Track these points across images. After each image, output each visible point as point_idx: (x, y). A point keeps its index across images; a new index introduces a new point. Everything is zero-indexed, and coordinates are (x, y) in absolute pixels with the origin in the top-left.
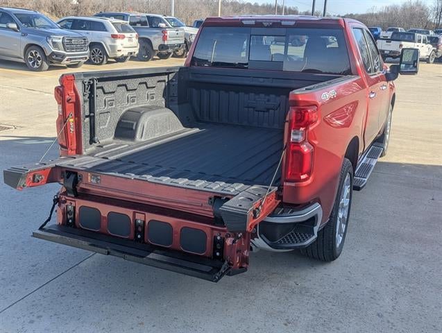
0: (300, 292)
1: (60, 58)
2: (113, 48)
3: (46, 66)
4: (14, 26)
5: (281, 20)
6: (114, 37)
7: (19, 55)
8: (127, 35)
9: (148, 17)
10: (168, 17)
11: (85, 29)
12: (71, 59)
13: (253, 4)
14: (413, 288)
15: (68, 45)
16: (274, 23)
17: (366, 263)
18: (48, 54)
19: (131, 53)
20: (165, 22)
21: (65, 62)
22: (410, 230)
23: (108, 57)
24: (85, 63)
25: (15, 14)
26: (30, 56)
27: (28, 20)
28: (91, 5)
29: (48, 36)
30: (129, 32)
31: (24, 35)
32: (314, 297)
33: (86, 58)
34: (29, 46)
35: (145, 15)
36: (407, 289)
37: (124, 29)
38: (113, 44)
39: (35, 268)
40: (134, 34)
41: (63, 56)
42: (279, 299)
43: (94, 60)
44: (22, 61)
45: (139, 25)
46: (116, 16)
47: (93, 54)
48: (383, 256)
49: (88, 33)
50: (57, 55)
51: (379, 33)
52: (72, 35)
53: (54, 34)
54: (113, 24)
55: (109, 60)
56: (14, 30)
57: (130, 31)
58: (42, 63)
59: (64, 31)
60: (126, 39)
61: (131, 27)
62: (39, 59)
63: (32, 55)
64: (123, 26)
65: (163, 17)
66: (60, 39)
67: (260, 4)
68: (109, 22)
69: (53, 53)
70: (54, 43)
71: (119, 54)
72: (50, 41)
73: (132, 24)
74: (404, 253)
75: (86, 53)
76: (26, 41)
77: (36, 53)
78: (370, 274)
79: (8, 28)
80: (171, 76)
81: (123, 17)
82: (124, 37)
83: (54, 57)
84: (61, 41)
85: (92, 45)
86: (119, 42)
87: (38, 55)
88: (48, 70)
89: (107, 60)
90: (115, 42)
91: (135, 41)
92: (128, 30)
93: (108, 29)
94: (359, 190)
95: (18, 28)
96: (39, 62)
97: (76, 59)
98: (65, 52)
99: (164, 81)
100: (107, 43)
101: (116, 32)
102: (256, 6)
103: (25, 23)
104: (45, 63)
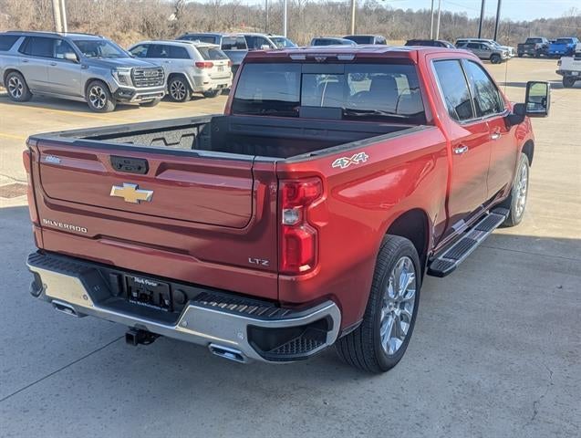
0: (325, 415)
1: (128, 96)
2: (198, 79)
3: (111, 105)
4: (73, 56)
5: (338, 54)
6: (199, 65)
7: (79, 93)
8: (216, 62)
9: (247, 37)
10: (275, 36)
11: (164, 56)
12: (142, 96)
13: (405, 11)
14: (480, 412)
15: (138, 78)
16: (328, 58)
17: (430, 376)
18: (113, 91)
19: (222, 86)
20: (269, 44)
21: (134, 101)
22: (510, 331)
23: (191, 91)
24: (162, 100)
25: (75, 42)
26: (92, 94)
27: (91, 48)
28: (192, 21)
29: (113, 67)
30: (219, 59)
31: (85, 67)
32: (341, 422)
33: (162, 94)
34: (91, 81)
35: (242, 34)
36: (470, 414)
37: (212, 54)
38: (198, 75)
39: (6, 374)
40: (226, 62)
41: (133, 93)
42: (293, 423)
43: (175, 95)
44: (83, 100)
45: (234, 49)
46: (204, 38)
47: (173, 88)
48: (457, 366)
49: (167, 62)
50: (125, 91)
51: (575, 46)
52: (143, 65)
53: (121, 66)
54: (198, 49)
55: (193, 95)
56: (73, 61)
57: (221, 57)
58: (106, 102)
59: (137, 61)
60: (215, 69)
61: (222, 52)
62: (103, 96)
63: (94, 92)
64: (210, 51)
65: (268, 37)
66: (128, 71)
67: (415, 11)
68: (192, 46)
69: (119, 90)
70: (120, 77)
71: (206, 88)
72: (115, 74)
73: (224, 47)
74: (487, 364)
75: (162, 88)
76: (88, 75)
77: (99, 90)
78: (428, 391)
79: (66, 59)
80: (201, 128)
81: (213, 39)
82: (212, 65)
83: (121, 94)
84: (129, 73)
85: (172, 76)
86: (205, 72)
87: (102, 92)
88: (114, 111)
89: (191, 94)
90: (199, 72)
91: (227, 70)
92: (217, 56)
93: (191, 56)
94: (442, 276)
95: (78, 59)
96: (103, 101)
97: (148, 96)
98: (134, 88)
99: (193, 135)
100: (190, 73)
101: (202, 60)
102: (410, 13)
103: (88, 52)
104: (109, 102)
